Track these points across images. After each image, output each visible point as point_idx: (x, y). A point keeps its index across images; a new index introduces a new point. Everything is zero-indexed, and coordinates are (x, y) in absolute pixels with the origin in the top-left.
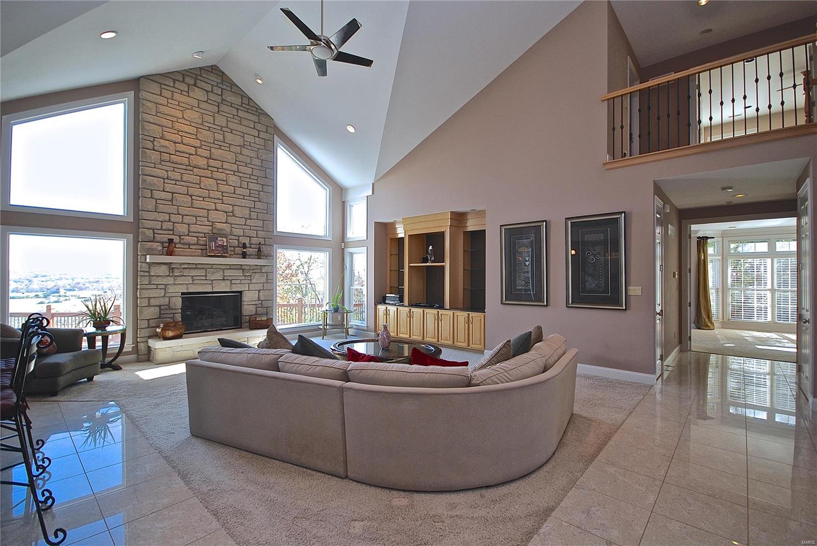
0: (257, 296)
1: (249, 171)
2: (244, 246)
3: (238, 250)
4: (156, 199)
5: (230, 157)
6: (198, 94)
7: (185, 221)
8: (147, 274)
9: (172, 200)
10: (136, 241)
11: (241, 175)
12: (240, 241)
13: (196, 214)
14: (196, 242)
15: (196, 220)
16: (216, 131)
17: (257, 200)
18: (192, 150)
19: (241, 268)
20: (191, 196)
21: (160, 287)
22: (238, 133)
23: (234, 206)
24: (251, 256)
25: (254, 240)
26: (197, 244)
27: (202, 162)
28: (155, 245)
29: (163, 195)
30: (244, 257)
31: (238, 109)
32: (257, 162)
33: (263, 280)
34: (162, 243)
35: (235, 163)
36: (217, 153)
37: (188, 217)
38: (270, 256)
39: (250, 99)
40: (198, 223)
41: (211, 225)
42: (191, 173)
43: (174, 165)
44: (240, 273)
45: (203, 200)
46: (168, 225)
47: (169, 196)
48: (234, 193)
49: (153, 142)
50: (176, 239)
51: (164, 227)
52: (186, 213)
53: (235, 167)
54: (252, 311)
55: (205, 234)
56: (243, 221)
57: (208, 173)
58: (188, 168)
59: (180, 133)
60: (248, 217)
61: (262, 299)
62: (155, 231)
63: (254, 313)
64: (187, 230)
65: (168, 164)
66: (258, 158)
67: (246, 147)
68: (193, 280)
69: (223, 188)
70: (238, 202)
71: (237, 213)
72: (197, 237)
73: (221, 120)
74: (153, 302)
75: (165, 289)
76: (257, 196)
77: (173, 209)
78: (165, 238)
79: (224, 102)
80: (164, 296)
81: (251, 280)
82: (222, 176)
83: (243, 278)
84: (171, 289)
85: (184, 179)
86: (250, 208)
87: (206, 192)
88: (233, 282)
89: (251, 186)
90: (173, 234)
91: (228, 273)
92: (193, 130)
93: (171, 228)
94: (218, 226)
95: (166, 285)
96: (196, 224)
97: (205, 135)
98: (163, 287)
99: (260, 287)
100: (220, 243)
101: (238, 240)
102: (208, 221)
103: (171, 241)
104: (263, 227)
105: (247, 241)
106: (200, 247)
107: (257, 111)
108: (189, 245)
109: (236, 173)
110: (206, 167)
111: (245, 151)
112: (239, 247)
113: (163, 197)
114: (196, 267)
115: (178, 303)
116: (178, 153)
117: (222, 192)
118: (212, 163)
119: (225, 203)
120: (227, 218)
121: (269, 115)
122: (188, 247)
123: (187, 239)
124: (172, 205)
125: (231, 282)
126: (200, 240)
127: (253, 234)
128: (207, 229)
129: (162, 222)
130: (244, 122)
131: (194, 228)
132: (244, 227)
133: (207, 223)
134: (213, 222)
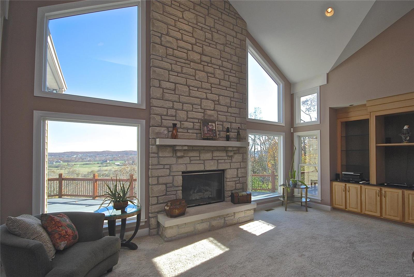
0: (236, 173)
1: (229, 66)
2: (227, 130)
3: (223, 134)
4: (163, 89)
5: (217, 53)
7: (185, 108)
8: (156, 155)
9: (174, 90)
10: (148, 126)
11: (224, 69)
12: (224, 126)
13: (193, 102)
14: (192, 126)
15: (193, 108)
16: (207, 30)
17: (235, 90)
18: (190, 47)
19: (225, 149)
20: (189, 87)
22: (222, 33)
23: (219, 95)
24: (232, 139)
25: (234, 126)
26: (193, 129)
27: (196, 57)
28: (163, 130)
29: (168, 85)
30: (228, 140)
31: (222, 13)
32: (235, 58)
33: (240, 159)
34: (168, 128)
35: (220, 59)
36: (207, 49)
37: (187, 105)
38: (245, 139)
40: (194, 110)
41: (203, 112)
42: (189, 66)
43: (176, 59)
44: (224, 154)
45: (198, 91)
46: (172, 112)
47: (172, 86)
48: (220, 85)
49: (160, 38)
50: (178, 124)
51: (169, 113)
52: (185, 101)
53: (220, 62)
54: (233, 187)
55: (199, 119)
56: (225, 109)
57: (200, 67)
58: (187, 62)
59: (181, 31)
60: (229, 105)
61: (240, 176)
62: (163, 117)
63: (234, 188)
64: (186, 116)
65: (171, 57)
66: (236, 55)
67: (228, 45)
68: (191, 160)
69: (212, 80)
70: (222, 92)
71: (222, 102)
72: (193, 123)
73: (210, 21)
74: (161, 180)
75: (170, 169)
76: (235, 87)
77: (175, 98)
78: (170, 123)
79: (212, 6)
80: (169, 175)
81: (232, 160)
82: (210, 70)
83: (226, 158)
84: (175, 168)
85: (184, 71)
86: (231, 98)
87: (199, 84)
88: (219, 161)
89: (232, 79)
90: (176, 120)
91: (216, 154)
92: (189, 29)
93: (174, 114)
94: (209, 112)
95: (170, 165)
96: (192, 111)
97: (199, 33)
98: (168, 167)
99: (237, 165)
100: (210, 128)
101: (222, 125)
102: (201, 108)
103: (174, 126)
104: (240, 114)
105: (229, 126)
106: (195, 131)
107: (235, 16)
108: (188, 129)
109: (221, 68)
110: (199, 61)
111: (227, 49)
112: (223, 131)
113: (168, 87)
114: (193, 148)
115: (179, 180)
116: (179, 49)
117: (211, 84)
118: (204, 58)
119: (213, 93)
120: (214, 106)
121: (244, 20)
122: (186, 131)
123: (187, 124)
124: (175, 94)
125: (218, 162)
126: (195, 125)
127: (232, 119)
128: (200, 116)
129: (167, 109)
130: (227, 24)
131: (191, 115)
132: (226, 114)
133: (200, 110)
134: (204, 109)
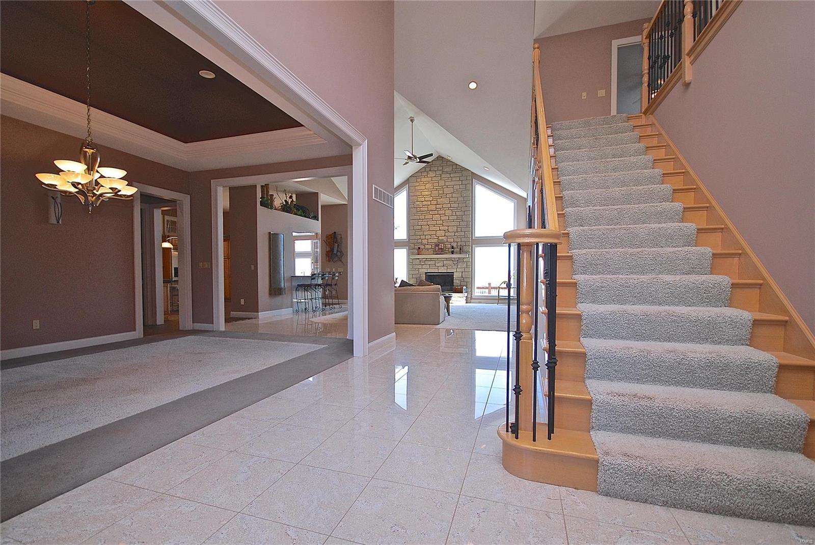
0: (461, 275)
1: (456, 205)
2: (453, 247)
3: (451, 250)
4: (415, 230)
5: (447, 201)
6: (431, 174)
7: (426, 238)
8: (412, 264)
10: (409, 249)
11: (452, 209)
12: (452, 245)
13: (431, 234)
16: (439, 189)
17: (461, 221)
18: (429, 203)
19: (452, 259)
22: (450, 186)
23: (448, 226)
24: (457, 253)
25: (459, 244)
26: (431, 248)
27: (433, 207)
28: (414, 250)
30: (452, 254)
31: (451, 173)
32: (461, 199)
33: (465, 265)
34: (417, 249)
37: (427, 236)
38: (471, 252)
39: (457, 164)
40: (432, 238)
42: (429, 214)
44: (451, 262)
45: (434, 226)
46: (420, 241)
48: (449, 219)
49: (414, 204)
50: (422, 247)
51: (418, 242)
52: (426, 234)
55: (435, 243)
57: (436, 212)
58: (428, 212)
60: (456, 231)
61: (464, 277)
63: (459, 284)
64: (427, 242)
65: (419, 212)
66: (461, 196)
68: (430, 267)
69: (443, 218)
70: (450, 224)
71: (450, 230)
73: (442, 183)
74: (414, 276)
75: (418, 271)
76: (461, 218)
77: (422, 233)
78: (417, 247)
79: (443, 173)
80: (418, 274)
81: (457, 266)
83: (453, 265)
84: (421, 271)
86: (457, 226)
88: (448, 267)
90: (421, 245)
91: (445, 262)
92: (430, 193)
94: (441, 238)
95: (419, 269)
97: (435, 193)
99: (463, 269)
101: (450, 244)
103: (419, 248)
105: (455, 245)
106: (433, 250)
107: (461, 170)
109: (450, 209)
110: (435, 210)
111: (454, 195)
113: (418, 228)
114: (431, 260)
115: (424, 277)
116: (423, 207)
119: (444, 226)
120: (445, 234)
122: (427, 250)
123: (427, 246)
126: (432, 246)
127: (459, 240)
128: (436, 241)
130: (454, 179)
131: (429, 241)
132: (454, 237)
133: (435, 237)
134: (438, 237)
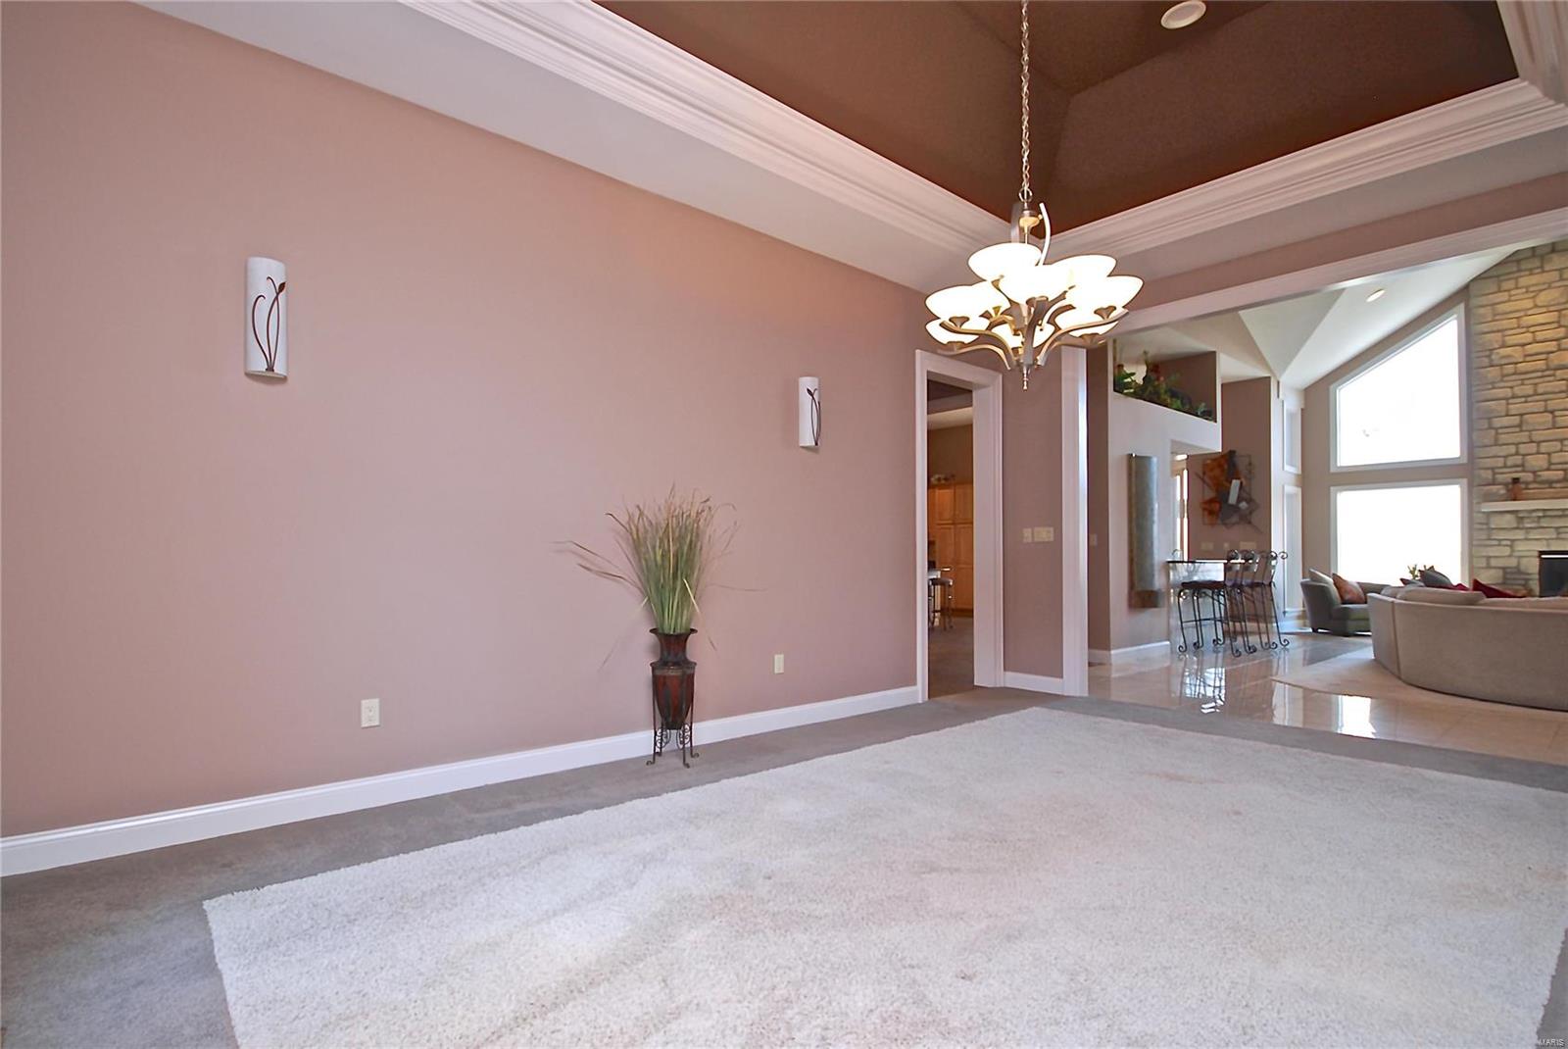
4: (1496, 429)
7: (1543, 450)
8: (1485, 527)
9: (1520, 426)
10: (1471, 486)
13: (1559, 437)
14: (1562, 477)
15: (1562, 446)
18: (1552, 346)
20: (1552, 412)
21: (1504, 543)
28: (1494, 488)
29: (1506, 421)
37: (1544, 444)
42: (1551, 378)
43: (1524, 377)
46: (1518, 460)
47: (1516, 420)
49: (1489, 356)
50: (1527, 477)
51: (1509, 463)
52: (1542, 439)
58: (1548, 373)
59: (1532, 329)
62: (1495, 470)
64: (1547, 462)
65: (1514, 377)
68: (1559, 533)
74: (1493, 562)
75: (1511, 546)
77: (1523, 437)
78: (1508, 477)
80: (1510, 556)
84: (1521, 547)
85: (1540, 390)
90: (1523, 471)
92: (1554, 317)
93: (1519, 462)
95: (1513, 541)
96: (1561, 451)
98: (1509, 543)
103: (1515, 481)
108: (1551, 482)
113: (1506, 424)
114: (1564, 513)
115: (1533, 566)
116: (1528, 359)
122: (1548, 486)
123: (1546, 475)
124: (1521, 431)
129: (1506, 457)
131: (1556, 458)
